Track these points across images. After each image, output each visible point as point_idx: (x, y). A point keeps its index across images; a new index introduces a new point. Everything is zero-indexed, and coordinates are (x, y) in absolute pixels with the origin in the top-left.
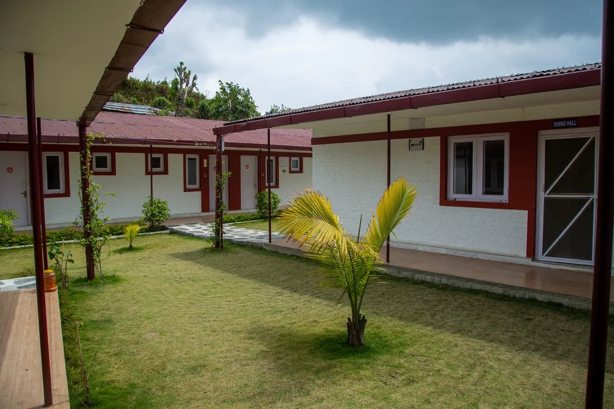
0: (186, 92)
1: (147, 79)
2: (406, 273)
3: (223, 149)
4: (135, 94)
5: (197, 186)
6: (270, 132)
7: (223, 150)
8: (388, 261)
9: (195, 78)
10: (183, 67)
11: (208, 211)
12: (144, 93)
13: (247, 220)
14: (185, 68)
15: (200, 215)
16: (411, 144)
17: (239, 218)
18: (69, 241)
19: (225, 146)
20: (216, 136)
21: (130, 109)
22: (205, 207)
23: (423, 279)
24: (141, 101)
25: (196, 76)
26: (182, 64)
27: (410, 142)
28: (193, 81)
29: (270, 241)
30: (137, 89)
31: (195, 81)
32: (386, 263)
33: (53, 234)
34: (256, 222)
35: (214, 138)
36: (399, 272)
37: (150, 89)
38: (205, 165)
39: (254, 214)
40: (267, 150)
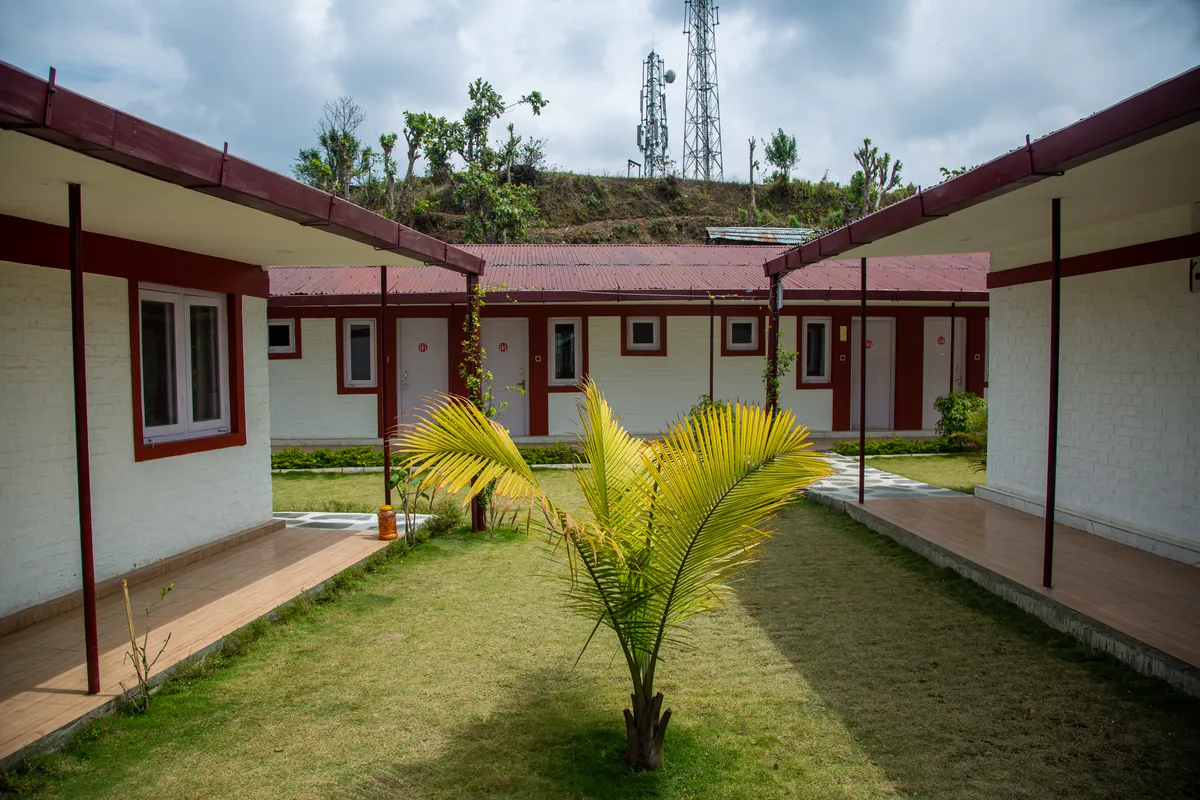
0: (879, 196)
1: (824, 178)
2: (1073, 624)
3: (781, 303)
4: (801, 208)
5: (826, 378)
6: (867, 264)
7: (780, 306)
8: (1047, 583)
9: (897, 167)
10: (870, 148)
11: (847, 428)
12: (819, 205)
13: (910, 452)
14: (875, 150)
15: (827, 436)
16: (1195, 272)
17: (891, 446)
18: (554, 466)
19: (784, 298)
20: (769, 278)
21: (776, 236)
22: (841, 421)
23: (1110, 649)
24: (805, 221)
25: (898, 162)
26: (867, 142)
27: (1192, 267)
28: (894, 173)
29: (861, 500)
30: (806, 198)
31: (897, 173)
32: (1041, 590)
33: (534, 451)
34: (928, 458)
35: (765, 284)
36: (1059, 617)
37: (829, 196)
38: (843, 338)
39: (928, 440)
40: (858, 302)
